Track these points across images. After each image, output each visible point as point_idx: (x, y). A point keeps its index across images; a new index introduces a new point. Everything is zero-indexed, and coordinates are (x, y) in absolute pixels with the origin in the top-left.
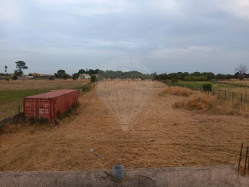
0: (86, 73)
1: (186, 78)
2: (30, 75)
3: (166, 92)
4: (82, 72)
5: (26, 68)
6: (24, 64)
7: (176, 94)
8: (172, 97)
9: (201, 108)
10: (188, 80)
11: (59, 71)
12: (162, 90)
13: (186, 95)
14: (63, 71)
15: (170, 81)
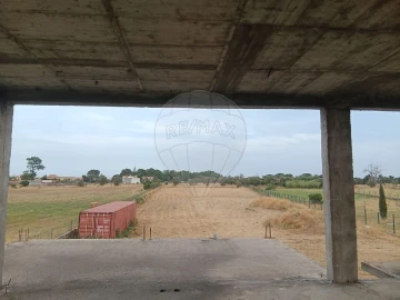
0: (134, 174)
1: (287, 183)
2: (45, 178)
3: (256, 205)
4: (126, 172)
5: (42, 167)
6: (40, 161)
7: (271, 207)
8: (265, 212)
9: (299, 227)
10: (291, 187)
11: (89, 172)
12: (251, 201)
13: (283, 209)
14: (97, 172)
15: (264, 188)
